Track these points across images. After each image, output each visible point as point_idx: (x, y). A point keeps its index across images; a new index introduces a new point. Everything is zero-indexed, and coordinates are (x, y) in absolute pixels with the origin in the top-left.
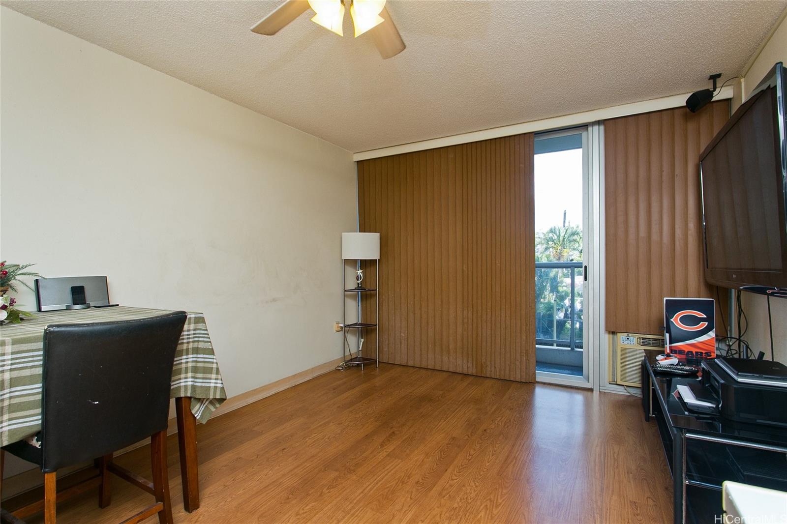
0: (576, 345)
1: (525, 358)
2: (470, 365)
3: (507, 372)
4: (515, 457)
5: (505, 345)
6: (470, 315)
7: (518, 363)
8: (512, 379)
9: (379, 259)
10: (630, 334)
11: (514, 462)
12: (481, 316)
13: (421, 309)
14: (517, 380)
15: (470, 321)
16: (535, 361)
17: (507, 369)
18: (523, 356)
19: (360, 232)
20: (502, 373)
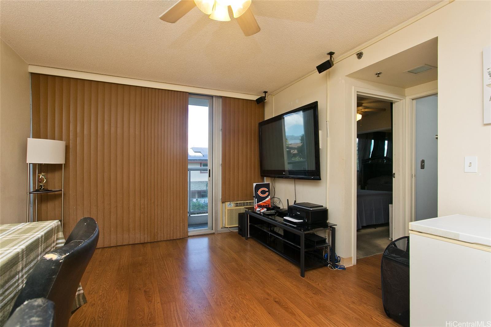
0: (192, 213)
1: (182, 224)
2: (146, 236)
3: (172, 235)
4: (224, 273)
5: (170, 219)
6: (146, 202)
7: (178, 228)
8: (175, 238)
9: (64, 164)
10: (231, 202)
11: (226, 276)
12: (154, 202)
13: (103, 202)
14: (178, 238)
15: (146, 206)
16: (188, 225)
17: (172, 233)
18: (181, 223)
19: (32, 138)
20: (169, 236)
